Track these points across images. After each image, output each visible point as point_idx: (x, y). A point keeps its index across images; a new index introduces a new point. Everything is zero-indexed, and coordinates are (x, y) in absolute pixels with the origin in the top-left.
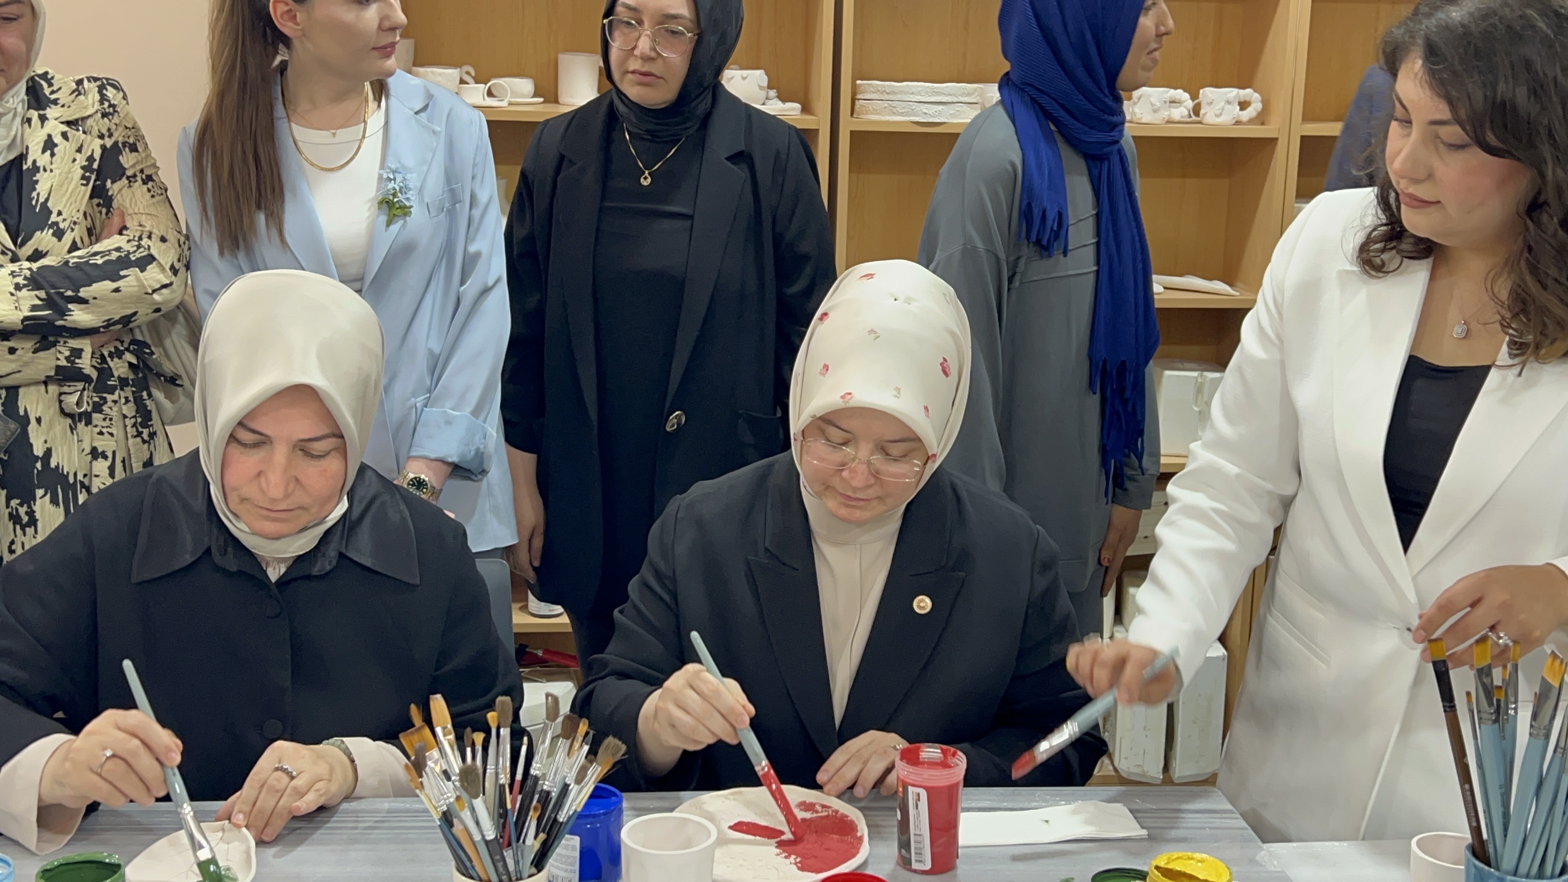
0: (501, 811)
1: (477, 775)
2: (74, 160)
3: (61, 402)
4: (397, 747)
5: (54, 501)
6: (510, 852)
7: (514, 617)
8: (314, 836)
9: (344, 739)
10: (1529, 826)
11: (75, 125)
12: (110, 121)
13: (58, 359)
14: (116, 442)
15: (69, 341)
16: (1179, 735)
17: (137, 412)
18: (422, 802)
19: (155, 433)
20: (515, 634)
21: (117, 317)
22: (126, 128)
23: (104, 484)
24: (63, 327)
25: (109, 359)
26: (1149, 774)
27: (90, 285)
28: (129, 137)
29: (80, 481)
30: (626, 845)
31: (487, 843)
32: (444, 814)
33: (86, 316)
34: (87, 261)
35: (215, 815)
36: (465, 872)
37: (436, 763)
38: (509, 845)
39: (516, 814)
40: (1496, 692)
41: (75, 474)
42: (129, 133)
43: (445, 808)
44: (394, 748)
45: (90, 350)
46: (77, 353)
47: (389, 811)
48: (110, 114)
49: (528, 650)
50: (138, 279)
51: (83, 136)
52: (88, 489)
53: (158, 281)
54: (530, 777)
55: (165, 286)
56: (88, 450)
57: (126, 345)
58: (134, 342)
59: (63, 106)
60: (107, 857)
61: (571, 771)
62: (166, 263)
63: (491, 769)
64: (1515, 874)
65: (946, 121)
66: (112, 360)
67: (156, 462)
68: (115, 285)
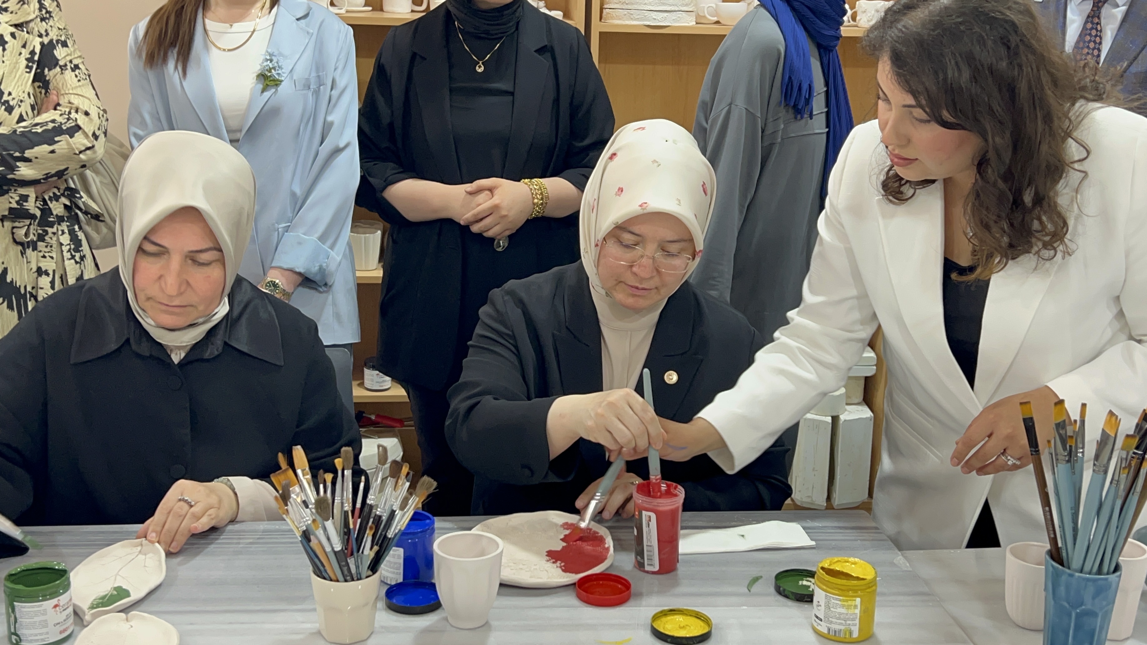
0: (346, 530)
1: (328, 504)
2: (20, 54)
3: (13, 233)
4: (269, 484)
5: (10, 307)
6: (353, 559)
7: (354, 391)
8: (208, 549)
9: (230, 478)
10: (1092, 537)
11: (21, 27)
12: (47, 24)
13: (10, 203)
14: (55, 263)
15: (19, 189)
16: (838, 474)
17: (71, 241)
18: (288, 525)
19: (84, 256)
20: (355, 403)
21: (53, 172)
22: (59, 29)
23: (47, 294)
24: (14, 179)
25: (49, 202)
26: (816, 503)
27: (32, 148)
28: (61, 36)
29: (29, 292)
30: (438, 554)
31: (335, 553)
32: (304, 532)
33: (31, 171)
34: (30, 131)
35: (136, 535)
36: (319, 574)
37: (297, 495)
38: (352, 554)
39: (356, 532)
40: (1069, 440)
41: (25, 287)
42: (61, 33)
43: (304, 528)
44: (267, 484)
45: (34, 196)
46: (24, 198)
47: (264, 531)
48: (46, 18)
49: (364, 415)
50: (68, 143)
51: (27, 35)
52: (36, 298)
53: (84, 145)
54: (366, 506)
55: (88, 148)
56: (35, 269)
57: (62, 192)
58: (68, 189)
59: (12, 13)
60: (56, 565)
61: (396, 502)
62: (89, 131)
63: (337, 500)
64: (1081, 571)
65: (670, 24)
66: (51, 203)
67: (86, 277)
68: (51, 148)
